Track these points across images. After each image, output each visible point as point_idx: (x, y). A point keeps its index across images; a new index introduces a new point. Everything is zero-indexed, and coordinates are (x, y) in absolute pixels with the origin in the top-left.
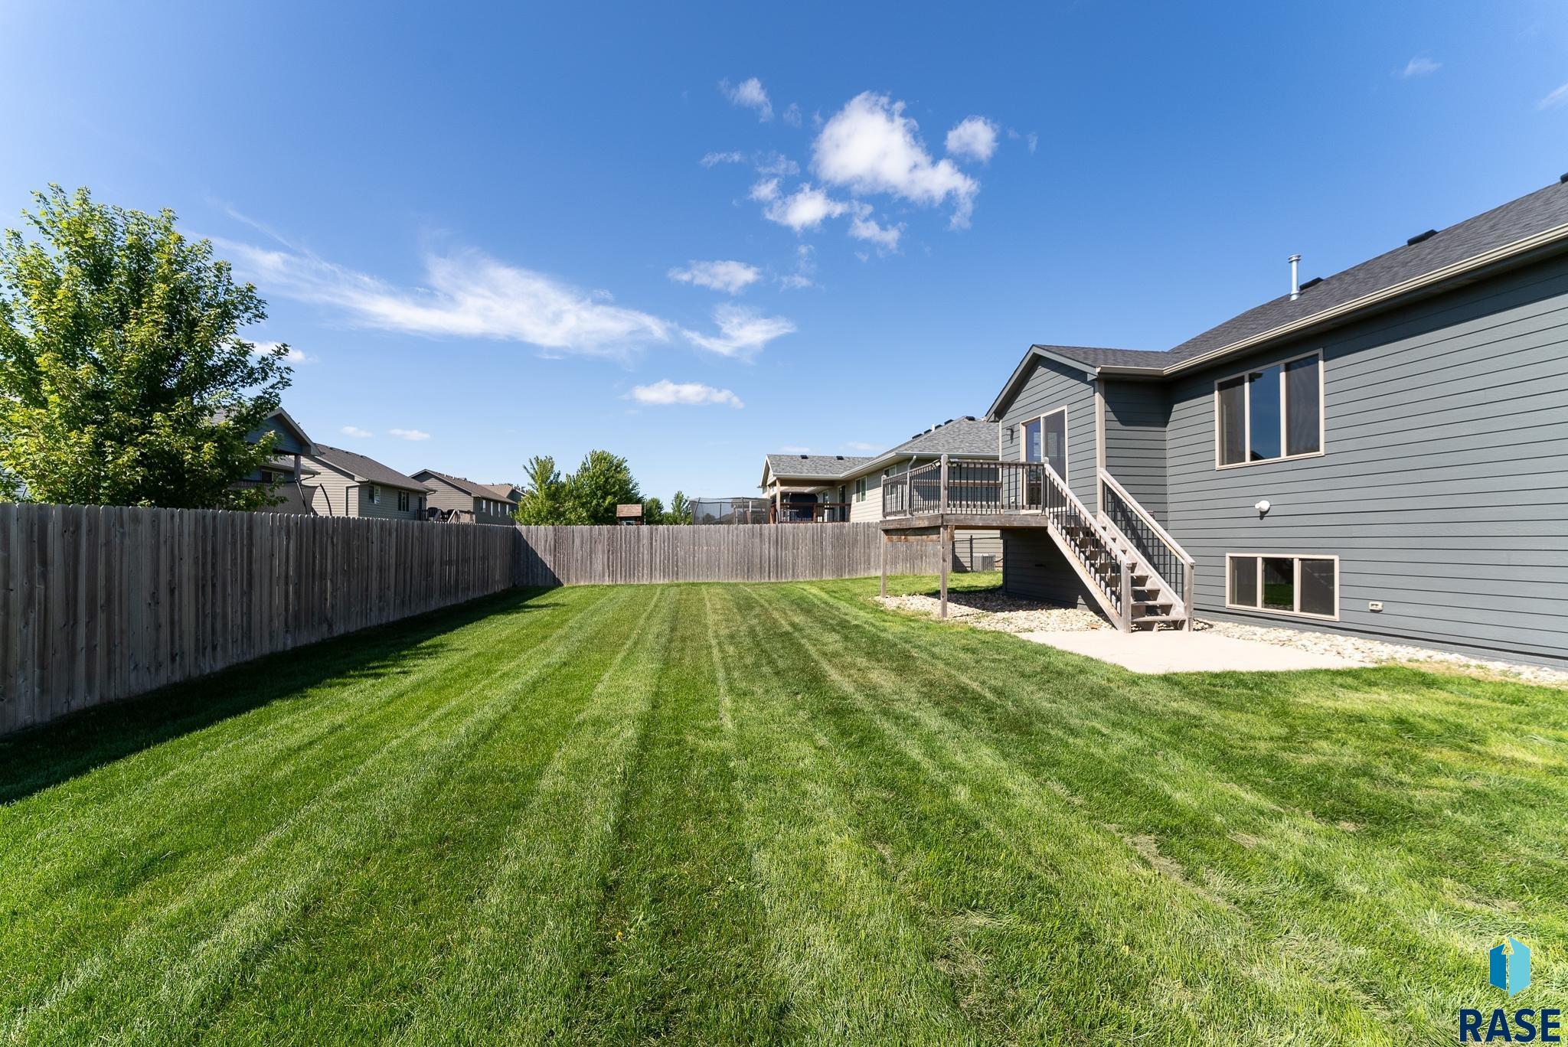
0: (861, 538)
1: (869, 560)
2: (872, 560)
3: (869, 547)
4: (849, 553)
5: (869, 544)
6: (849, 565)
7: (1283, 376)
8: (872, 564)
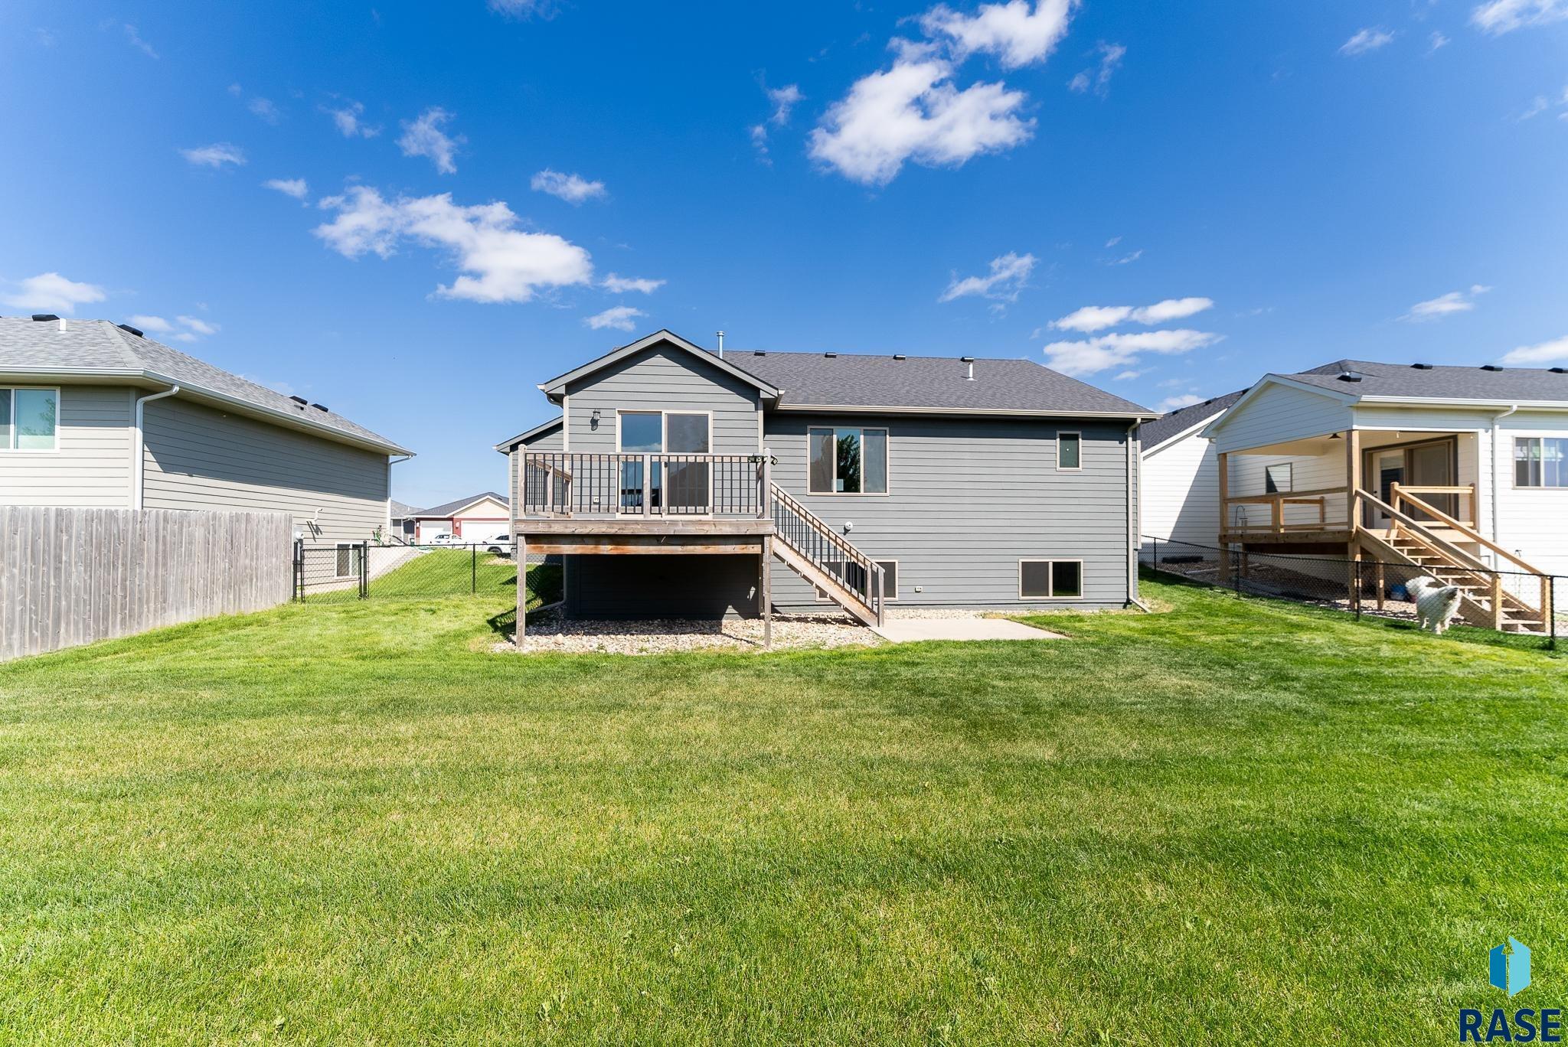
0: (150, 545)
1: (164, 592)
2: (171, 590)
3: (165, 565)
4: (124, 580)
5: (165, 557)
6: (123, 608)
7: (862, 437)
8: (170, 600)
